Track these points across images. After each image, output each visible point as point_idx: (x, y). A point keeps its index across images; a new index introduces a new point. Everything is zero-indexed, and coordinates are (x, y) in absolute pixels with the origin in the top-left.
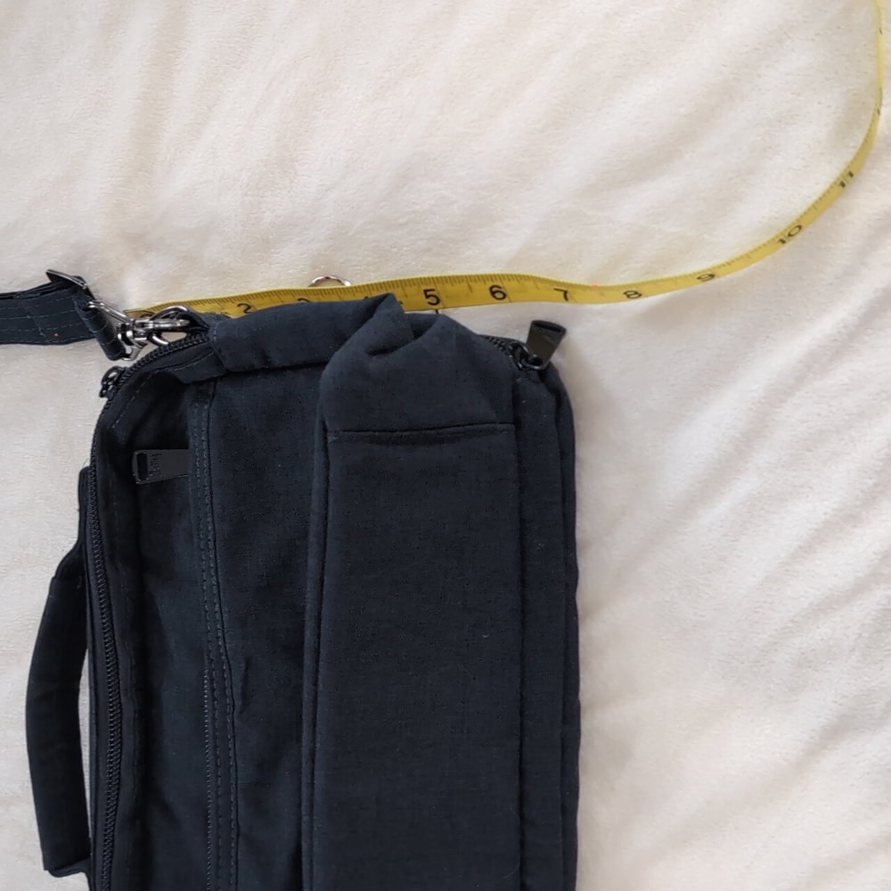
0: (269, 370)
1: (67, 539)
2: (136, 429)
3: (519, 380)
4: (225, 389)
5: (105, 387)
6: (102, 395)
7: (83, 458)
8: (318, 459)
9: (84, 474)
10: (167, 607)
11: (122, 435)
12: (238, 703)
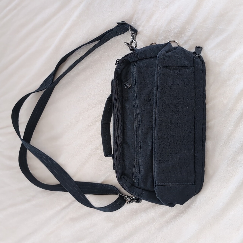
0: (147, 58)
1: (109, 93)
2: (122, 71)
3: (194, 59)
4: (138, 62)
5: (116, 63)
6: (116, 64)
7: (112, 78)
8: (156, 72)
9: (112, 81)
10: (127, 106)
11: (119, 72)
12: (141, 122)
